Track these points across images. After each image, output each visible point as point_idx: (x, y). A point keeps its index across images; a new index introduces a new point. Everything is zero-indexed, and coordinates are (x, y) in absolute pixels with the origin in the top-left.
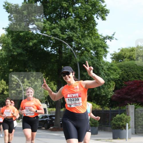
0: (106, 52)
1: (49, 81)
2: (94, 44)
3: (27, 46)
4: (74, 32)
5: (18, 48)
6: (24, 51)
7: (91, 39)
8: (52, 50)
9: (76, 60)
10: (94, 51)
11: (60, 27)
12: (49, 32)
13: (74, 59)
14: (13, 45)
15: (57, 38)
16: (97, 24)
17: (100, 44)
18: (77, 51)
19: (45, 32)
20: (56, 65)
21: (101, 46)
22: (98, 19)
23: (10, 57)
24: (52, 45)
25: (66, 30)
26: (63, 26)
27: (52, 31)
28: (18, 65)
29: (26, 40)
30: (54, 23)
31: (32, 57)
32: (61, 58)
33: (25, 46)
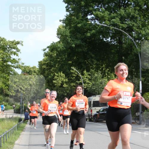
1: (109, 72)
3: (85, 37)
4: (134, 21)
5: (76, 40)
6: (82, 43)
8: (112, 40)
9: (137, 50)
11: (119, 17)
12: (108, 22)
13: (135, 49)
14: (71, 37)
15: (117, 28)
18: (137, 41)
19: (104, 22)
20: (117, 56)
23: (69, 49)
24: (112, 35)
25: (126, 19)
26: (122, 15)
27: (112, 20)
28: (78, 57)
29: (85, 31)
30: (113, 12)
31: (91, 48)
32: (122, 48)
33: (83, 37)
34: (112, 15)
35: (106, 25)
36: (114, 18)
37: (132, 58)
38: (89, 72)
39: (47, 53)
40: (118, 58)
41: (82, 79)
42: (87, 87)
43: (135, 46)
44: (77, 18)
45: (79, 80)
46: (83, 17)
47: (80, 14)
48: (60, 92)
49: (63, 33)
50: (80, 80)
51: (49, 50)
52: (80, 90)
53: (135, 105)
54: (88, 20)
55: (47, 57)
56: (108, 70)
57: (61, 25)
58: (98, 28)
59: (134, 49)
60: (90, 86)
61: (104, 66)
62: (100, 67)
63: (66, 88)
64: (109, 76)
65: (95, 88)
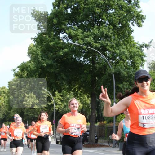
0: (143, 60)
1: (82, 94)
2: (130, 53)
3: (57, 56)
4: (108, 40)
5: (48, 59)
6: (54, 63)
7: (127, 48)
8: (85, 60)
9: (111, 70)
10: (130, 60)
11: (93, 36)
12: (81, 41)
14: (42, 56)
15: (90, 47)
16: (133, 31)
17: (137, 53)
18: (111, 61)
19: (77, 41)
20: (90, 76)
21: (138, 55)
22: (134, 25)
23: (40, 68)
24: (85, 54)
25: (100, 38)
26: (96, 34)
27: (85, 39)
28: (49, 77)
29: (57, 50)
30: (86, 31)
31: (63, 68)
32: (95, 68)
33: (55, 56)
34: (86, 33)
35: (79, 44)
36: (87, 37)
37: (106, 79)
38: (61, 93)
39: (17, 73)
40: (91, 79)
41: (53, 100)
42: (59, 109)
43: (109, 66)
44: (49, 37)
45: (50, 102)
46: (55, 35)
47: (52, 33)
48: (30, 113)
49: (34, 52)
50: (52, 101)
51: (19, 70)
52: (44, 116)
53: (109, 127)
54: (61, 39)
55: (18, 77)
56: (81, 91)
57: (32, 44)
58: (71, 47)
59: (108, 69)
60: (62, 108)
61: (76, 87)
62: (72, 88)
63: (36, 110)
64: (81, 98)
65: (66, 110)
